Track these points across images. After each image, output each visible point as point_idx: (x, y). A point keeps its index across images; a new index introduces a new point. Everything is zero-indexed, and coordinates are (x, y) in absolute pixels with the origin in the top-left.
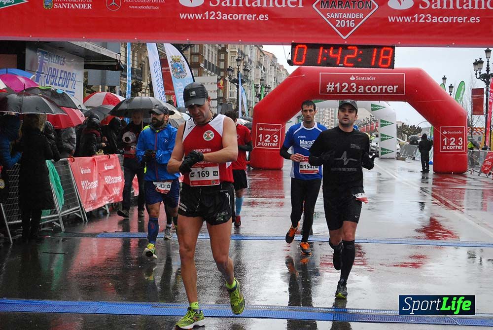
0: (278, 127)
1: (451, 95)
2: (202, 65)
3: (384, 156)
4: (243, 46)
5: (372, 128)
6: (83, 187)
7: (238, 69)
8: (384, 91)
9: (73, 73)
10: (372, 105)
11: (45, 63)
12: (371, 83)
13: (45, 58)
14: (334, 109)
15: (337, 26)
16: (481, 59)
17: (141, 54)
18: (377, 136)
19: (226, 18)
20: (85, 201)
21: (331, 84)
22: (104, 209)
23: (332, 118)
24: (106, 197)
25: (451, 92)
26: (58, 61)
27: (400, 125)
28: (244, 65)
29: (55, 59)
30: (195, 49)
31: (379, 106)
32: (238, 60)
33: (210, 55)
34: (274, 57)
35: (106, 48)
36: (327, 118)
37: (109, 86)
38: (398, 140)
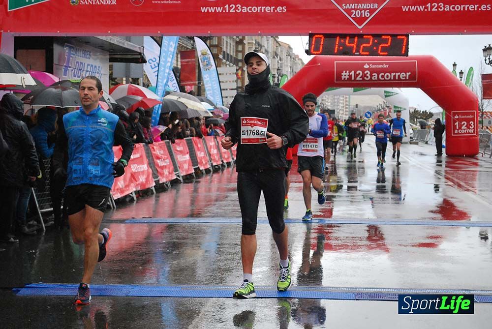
1: (461, 80)
2: (221, 56)
4: (260, 37)
5: (385, 113)
8: (397, 78)
9: (99, 67)
10: (385, 92)
11: (72, 57)
12: (385, 71)
13: (72, 52)
14: (348, 97)
15: (352, 16)
16: (490, 45)
19: (246, 11)
21: (346, 72)
22: (131, 196)
23: (346, 105)
24: (132, 185)
25: (462, 78)
26: (85, 55)
27: (412, 110)
29: (80, 53)
30: (214, 41)
31: (392, 93)
33: (229, 47)
34: (290, 47)
35: (130, 42)
36: (342, 105)
37: (132, 79)
38: (411, 125)
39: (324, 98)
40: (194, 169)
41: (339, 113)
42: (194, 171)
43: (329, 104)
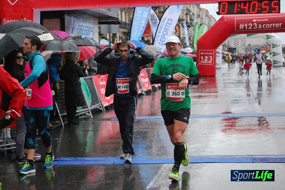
0: (212, 52)
3: (275, 65)
4: (189, 5)
5: (267, 49)
6: (102, 92)
7: (187, 19)
8: (274, 27)
9: (92, 28)
10: (267, 36)
11: (76, 22)
12: (266, 23)
13: (76, 20)
14: (244, 40)
17: (130, 14)
18: (271, 54)
20: (103, 100)
21: (242, 25)
23: (243, 44)
26: (83, 21)
27: (284, 46)
28: (190, 17)
29: (81, 20)
30: (161, 9)
31: (271, 36)
32: (186, 14)
34: (207, 11)
35: (110, 12)
36: (240, 45)
37: (113, 34)
38: (283, 55)
39: (229, 41)
40: (152, 87)
41: (239, 49)
42: (151, 88)
43: (232, 44)
